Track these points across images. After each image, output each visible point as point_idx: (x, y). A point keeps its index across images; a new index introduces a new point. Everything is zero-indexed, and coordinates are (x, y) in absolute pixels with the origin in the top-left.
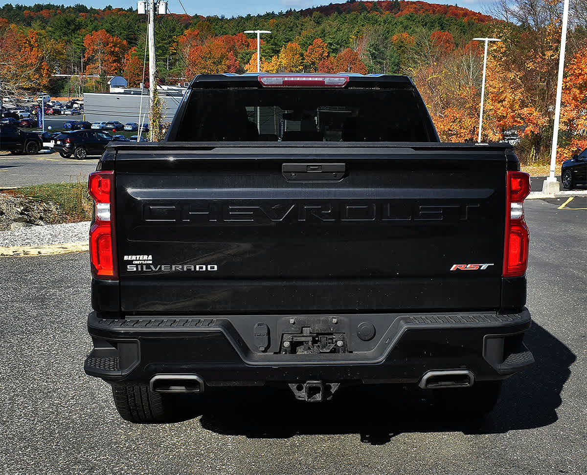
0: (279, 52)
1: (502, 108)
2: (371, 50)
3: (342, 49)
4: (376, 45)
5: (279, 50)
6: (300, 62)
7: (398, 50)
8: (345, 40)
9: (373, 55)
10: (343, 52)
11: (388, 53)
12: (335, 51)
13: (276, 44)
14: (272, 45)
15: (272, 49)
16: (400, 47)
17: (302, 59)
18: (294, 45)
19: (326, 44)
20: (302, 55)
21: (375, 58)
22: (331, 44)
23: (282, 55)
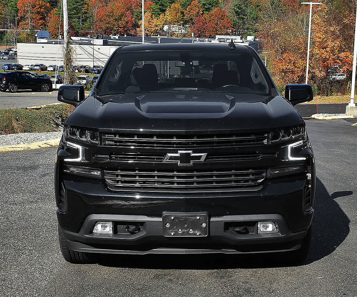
0: (165, 10)
1: (325, 53)
2: (235, 8)
3: (213, 8)
4: (239, 5)
5: (165, 9)
6: (181, 18)
7: (256, 8)
8: (215, 2)
9: (237, 12)
10: (214, 10)
11: (249, 11)
12: (208, 10)
13: (162, 5)
14: (160, 5)
15: (160, 9)
16: (258, 6)
17: (183, 16)
18: (177, 5)
19: (201, 5)
20: (182, 13)
21: (239, 15)
22: (204, 5)
23: (167, 13)
